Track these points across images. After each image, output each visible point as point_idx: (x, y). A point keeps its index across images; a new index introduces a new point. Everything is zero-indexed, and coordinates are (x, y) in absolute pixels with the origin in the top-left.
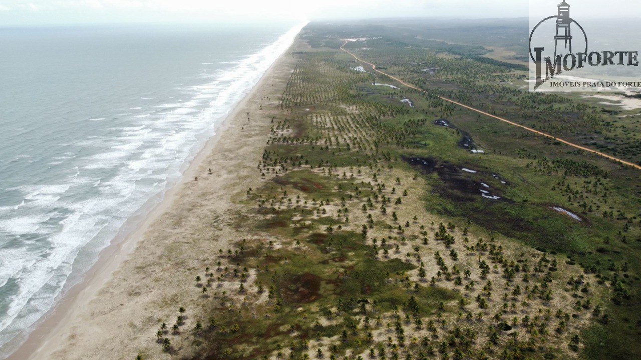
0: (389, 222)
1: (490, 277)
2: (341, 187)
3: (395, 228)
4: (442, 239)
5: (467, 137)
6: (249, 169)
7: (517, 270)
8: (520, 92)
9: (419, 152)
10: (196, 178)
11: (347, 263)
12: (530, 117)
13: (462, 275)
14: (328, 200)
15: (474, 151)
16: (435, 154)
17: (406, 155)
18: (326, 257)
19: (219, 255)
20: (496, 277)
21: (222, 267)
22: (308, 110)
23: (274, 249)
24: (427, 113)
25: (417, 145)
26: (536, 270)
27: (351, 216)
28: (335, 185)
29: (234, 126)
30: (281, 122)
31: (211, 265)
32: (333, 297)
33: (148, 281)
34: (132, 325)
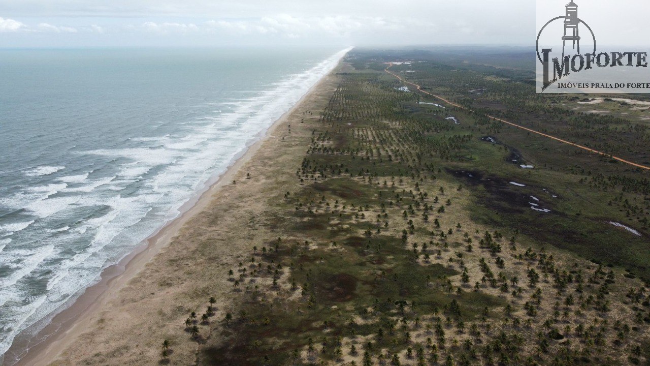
0: (430, 229)
1: (540, 285)
2: (380, 194)
3: (437, 235)
4: (487, 248)
5: (515, 153)
6: (288, 176)
7: (570, 281)
8: (573, 112)
9: (464, 165)
10: (234, 182)
11: (386, 266)
12: (584, 135)
13: (509, 282)
14: (367, 206)
15: (523, 166)
16: (482, 168)
17: (450, 167)
18: (363, 259)
19: (253, 252)
20: (545, 285)
21: (256, 264)
22: (349, 124)
23: (310, 250)
24: (473, 130)
25: (461, 159)
26: (591, 281)
27: (390, 222)
28: (375, 193)
29: (274, 137)
30: (321, 134)
31: (245, 261)
32: (370, 297)
33: (180, 273)
34: (161, 313)
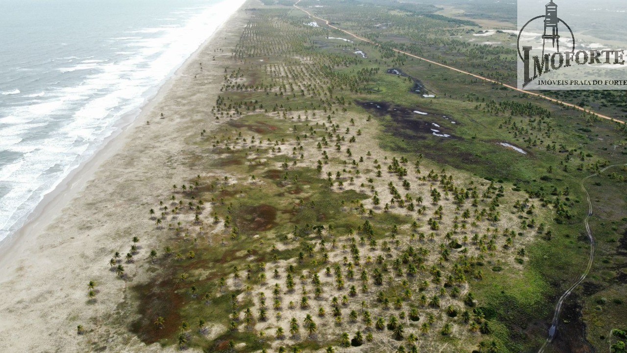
0: (343, 158)
1: (441, 203)
2: (295, 128)
3: (349, 164)
4: (395, 172)
5: (418, 84)
6: (203, 114)
7: (467, 197)
8: (469, 44)
9: (373, 97)
10: (148, 122)
11: (303, 195)
12: (479, 66)
13: (415, 202)
14: (283, 140)
15: (425, 96)
16: (388, 99)
17: (359, 100)
18: (282, 190)
19: (173, 191)
20: (447, 202)
21: (177, 201)
22: (262, 61)
23: (229, 185)
24: (379, 63)
25: (370, 91)
26: (485, 196)
27: (306, 154)
28: (290, 127)
29: (186, 75)
30: (234, 71)
31: (165, 200)
32: (289, 225)
33: (100, 216)
34: (83, 256)
